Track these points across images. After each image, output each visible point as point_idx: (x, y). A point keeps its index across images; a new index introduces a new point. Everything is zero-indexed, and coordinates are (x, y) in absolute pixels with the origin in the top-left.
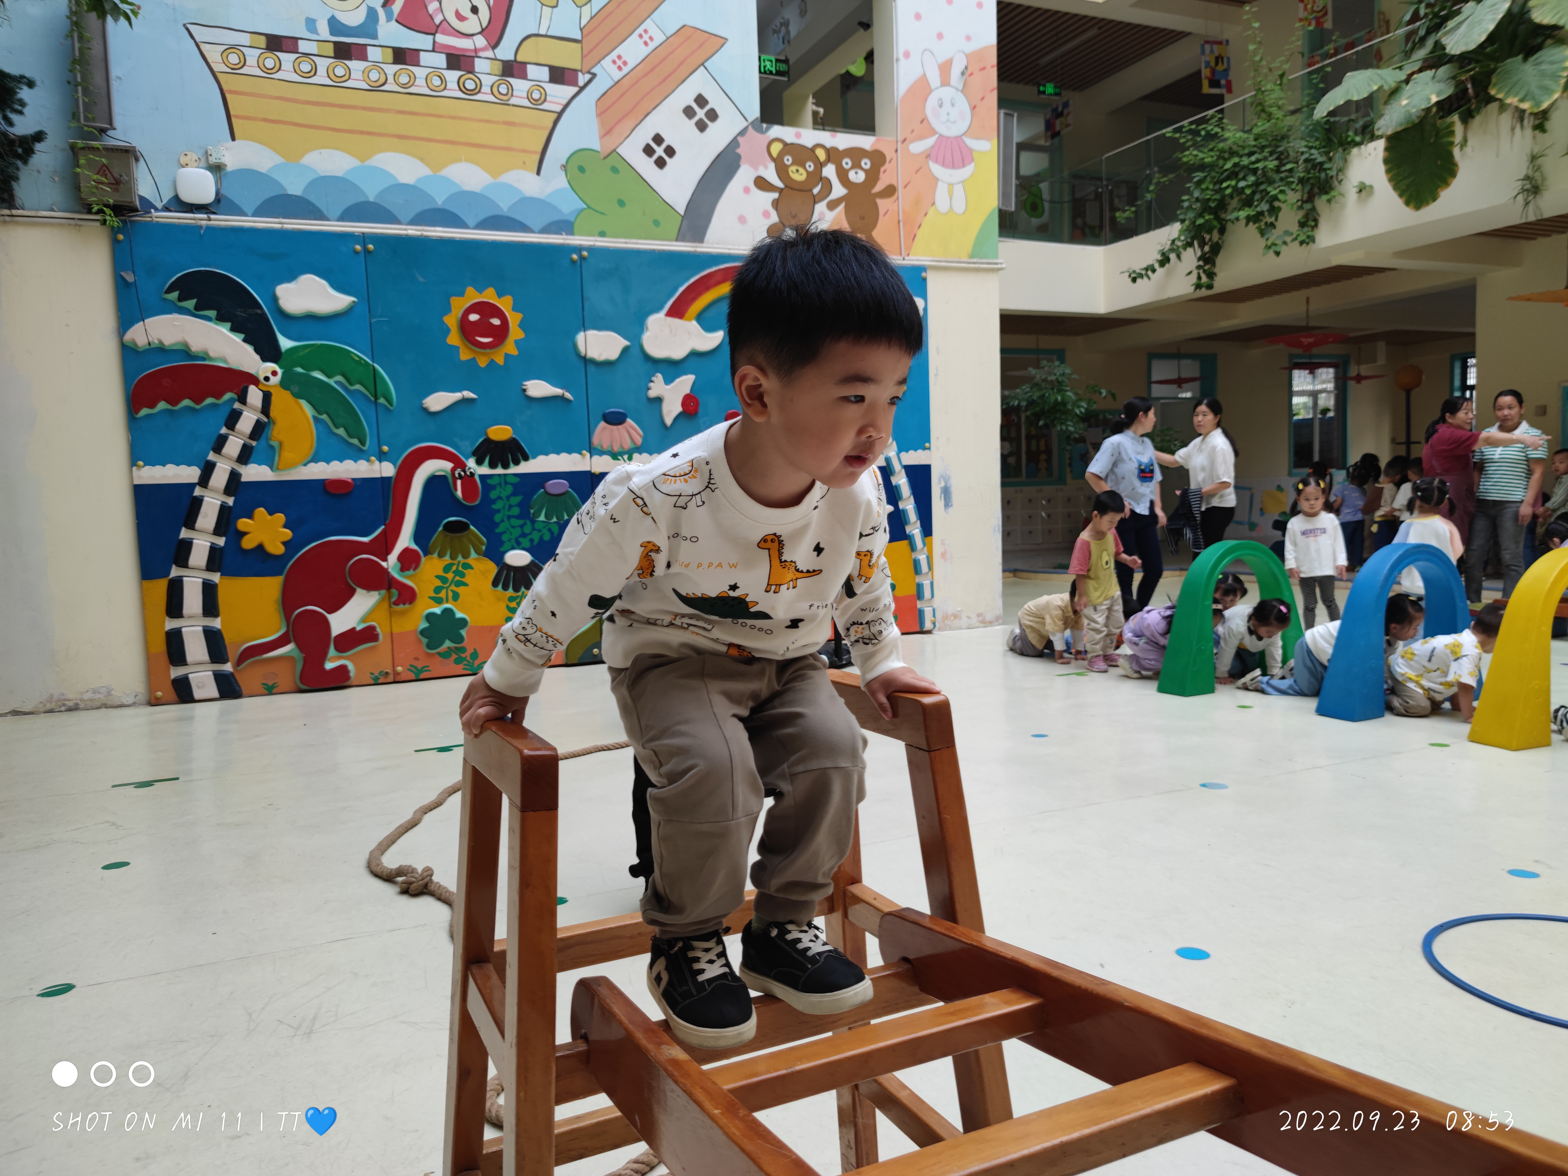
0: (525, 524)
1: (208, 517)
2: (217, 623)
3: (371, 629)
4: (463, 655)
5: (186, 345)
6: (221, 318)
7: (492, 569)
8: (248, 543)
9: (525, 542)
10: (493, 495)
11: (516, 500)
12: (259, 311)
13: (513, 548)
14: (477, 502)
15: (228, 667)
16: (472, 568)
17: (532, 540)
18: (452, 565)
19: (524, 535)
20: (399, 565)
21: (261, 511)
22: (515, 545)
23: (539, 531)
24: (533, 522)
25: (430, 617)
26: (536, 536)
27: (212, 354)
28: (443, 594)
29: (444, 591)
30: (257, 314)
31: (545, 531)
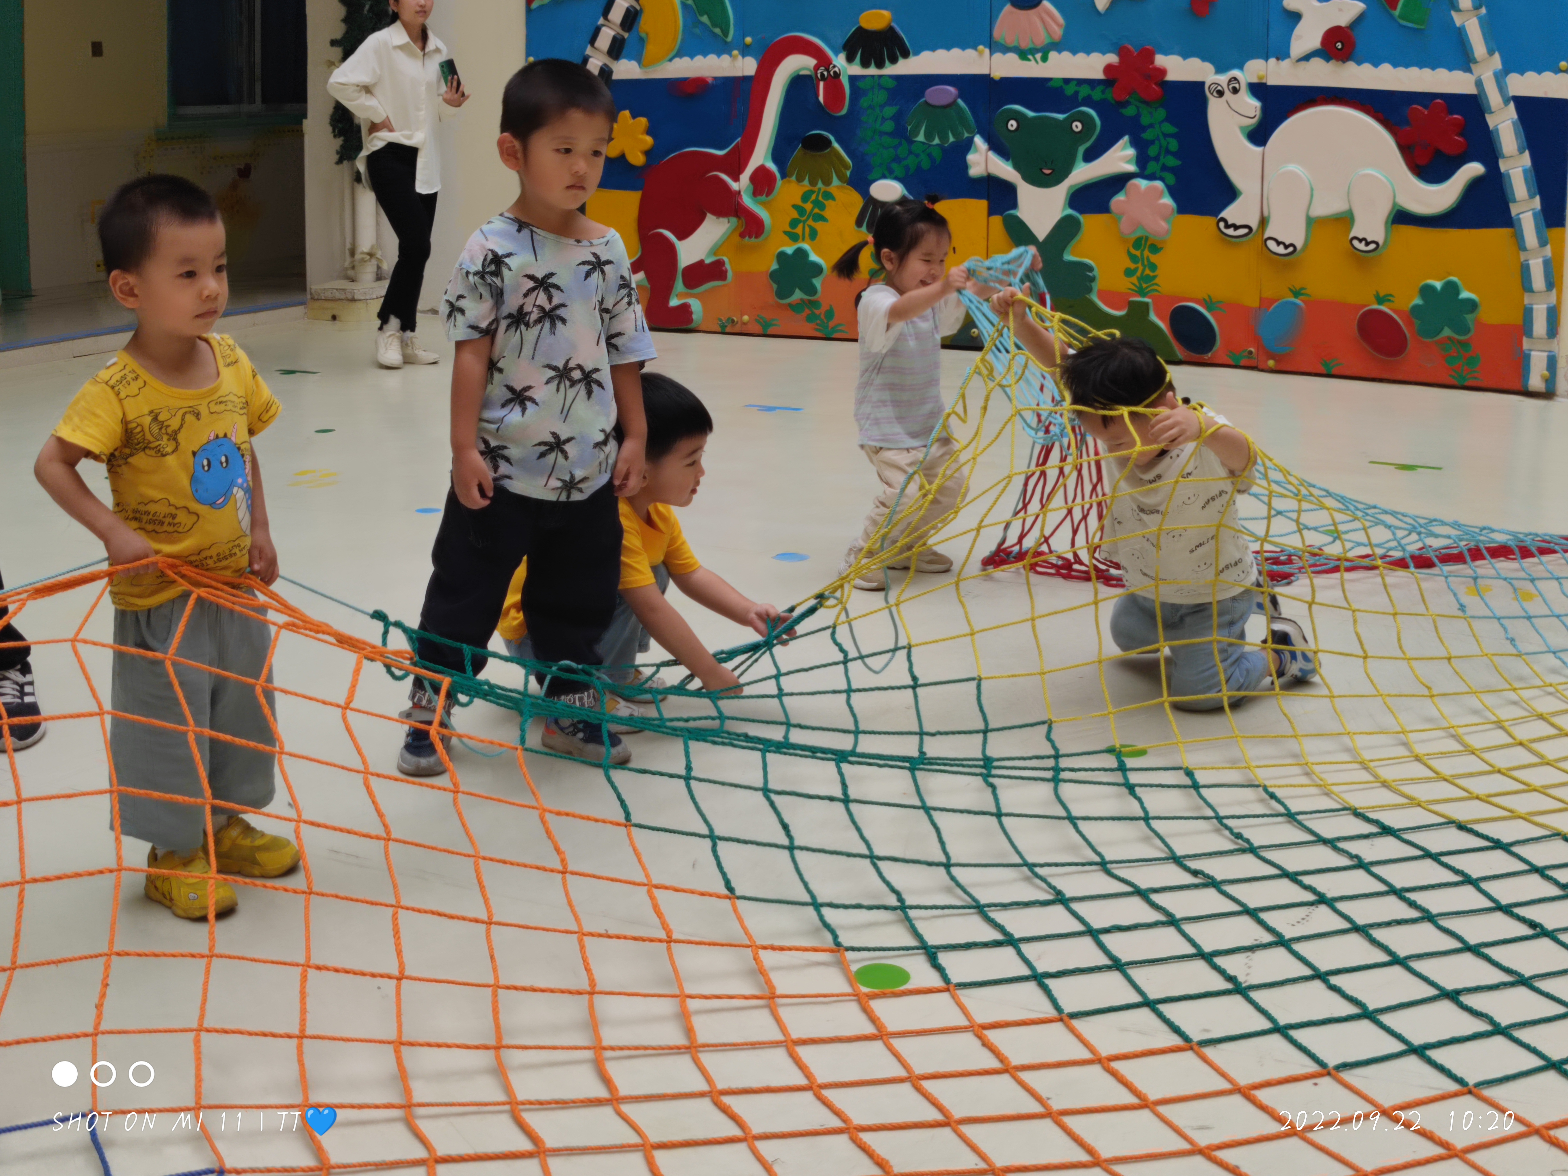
0: (900, 144)
3: (719, 264)
4: (817, 312)
7: (856, 201)
9: (898, 169)
10: (864, 102)
11: (890, 111)
13: (884, 177)
14: (844, 112)
16: (833, 199)
17: (907, 168)
18: (812, 192)
19: (897, 159)
20: (751, 187)
21: (626, 114)
22: (886, 173)
23: (917, 156)
24: (911, 142)
25: (782, 257)
26: (911, 162)
28: (799, 230)
29: (800, 226)
31: (923, 156)
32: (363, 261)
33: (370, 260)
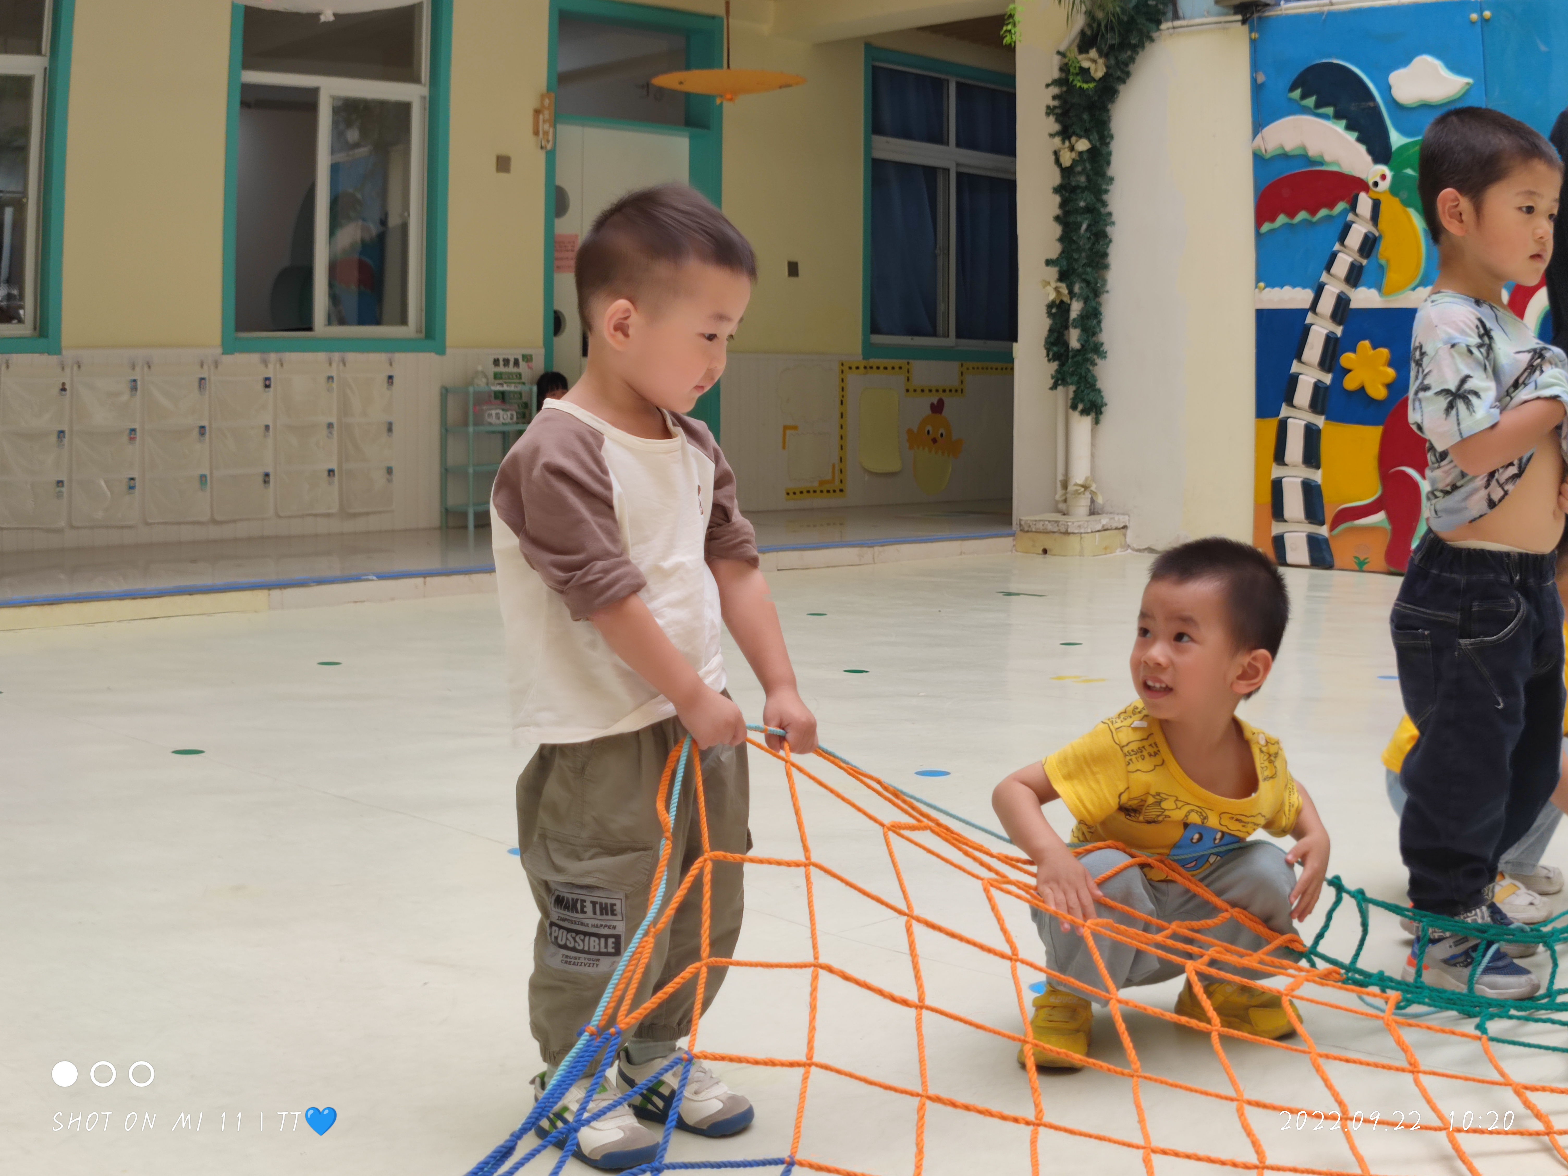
1: (1313, 350)
2: (1317, 476)
5: (1304, 148)
6: (1338, 116)
8: (1350, 383)
12: (1371, 104)
15: (1323, 531)
21: (1365, 345)
27: (1327, 158)
30: (1370, 108)
32: (1077, 493)
33: (1083, 493)
